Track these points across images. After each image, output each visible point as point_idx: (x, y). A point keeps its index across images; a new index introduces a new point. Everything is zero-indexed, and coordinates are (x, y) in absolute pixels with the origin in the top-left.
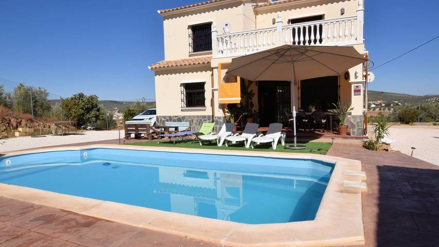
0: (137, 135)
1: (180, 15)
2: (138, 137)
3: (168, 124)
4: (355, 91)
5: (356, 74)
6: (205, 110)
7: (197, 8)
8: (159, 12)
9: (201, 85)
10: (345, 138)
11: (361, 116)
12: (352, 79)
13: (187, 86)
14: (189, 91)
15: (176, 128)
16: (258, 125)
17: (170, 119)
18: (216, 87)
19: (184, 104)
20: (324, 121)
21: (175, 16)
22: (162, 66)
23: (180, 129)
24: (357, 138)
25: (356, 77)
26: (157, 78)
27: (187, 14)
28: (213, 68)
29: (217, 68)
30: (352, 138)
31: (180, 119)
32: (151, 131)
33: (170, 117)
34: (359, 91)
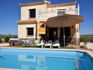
0: (13, 44)
1: (26, 6)
2: (13, 45)
3: (22, 41)
4: (77, 31)
5: (77, 26)
6: (33, 36)
7: (31, 4)
8: (20, 4)
9: (32, 28)
10: (75, 45)
11: (78, 38)
12: (76, 28)
13: (28, 29)
14: (29, 30)
15: (26, 42)
16: (52, 41)
17: (23, 39)
18: (38, 29)
19: (27, 35)
20: (68, 40)
21: (25, 6)
22: (21, 22)
23: (27, 42)
24: (78, 45)
25: (77, 27)
26: (19, 26)
27: (28, 6)
28: (37, 23)
29: (39, 23)
30: (76, 45)
31: (25, 39)
32: (19, 43)
33: (22, 39)
34: (78, 31)
